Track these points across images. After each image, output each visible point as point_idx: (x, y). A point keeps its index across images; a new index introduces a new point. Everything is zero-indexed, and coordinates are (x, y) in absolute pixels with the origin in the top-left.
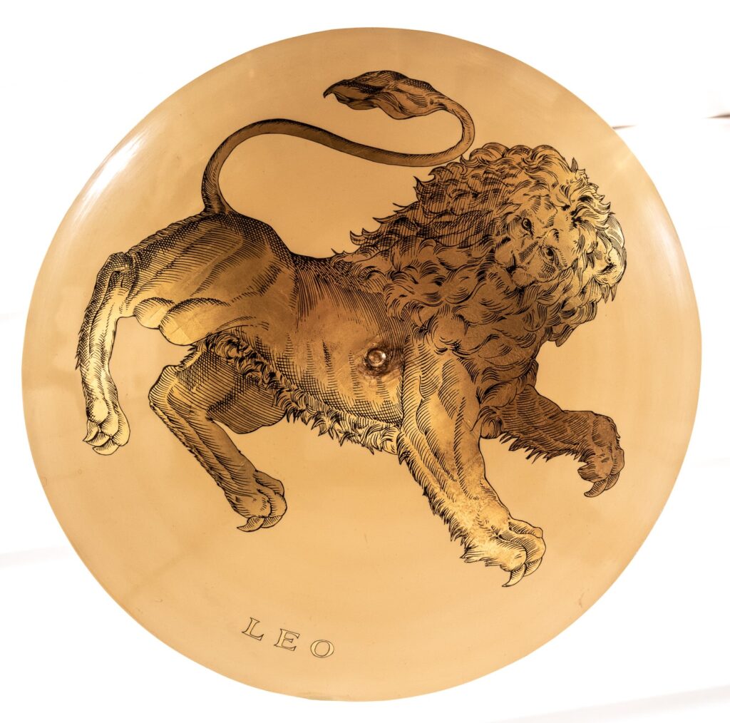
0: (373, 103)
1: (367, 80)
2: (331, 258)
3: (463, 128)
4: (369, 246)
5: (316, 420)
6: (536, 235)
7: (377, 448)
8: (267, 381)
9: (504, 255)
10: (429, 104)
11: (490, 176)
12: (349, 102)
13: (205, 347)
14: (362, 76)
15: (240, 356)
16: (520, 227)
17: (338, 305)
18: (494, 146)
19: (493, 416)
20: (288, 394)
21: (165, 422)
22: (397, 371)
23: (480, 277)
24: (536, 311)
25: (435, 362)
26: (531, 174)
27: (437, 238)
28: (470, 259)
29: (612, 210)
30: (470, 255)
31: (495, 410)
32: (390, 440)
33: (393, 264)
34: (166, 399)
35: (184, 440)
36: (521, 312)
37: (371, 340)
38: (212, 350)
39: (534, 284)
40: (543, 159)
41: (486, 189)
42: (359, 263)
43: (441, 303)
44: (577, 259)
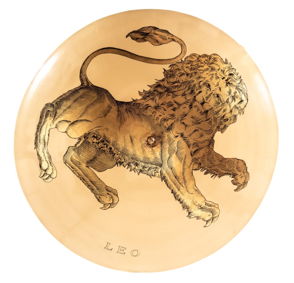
0: (145, 39)
1: (143, 30)
2: (131, 102)
3: (182, 48)
4: (146, 96)
5: (129, 165)
6: (212, 90)
7: (153, 176)
8: (109, 151)
9: (199, 98)
10: (168, 39)
11: (193, 67)
12: (137, 39)
13: (84, 139)
14: (141, 29)
15: (98, 142)
16: (206, 87)
17: (135, 120)
18: (194, 55)
19: (197, 161)
20: (117, 156)
21: (70, 169)
22: (159, 145)
23: (190, 107)
24: (213, 119)
25: (174, 141)
26: (209, 66)
27: (173, 92)
28: (186, 100)
29: (242, 78)
31: (198, 159)
32: (158, 172)
33: (156, 103)
34: (70, 160)
35: (78, 175)
36: (207, 120)
37: (148, 133)
38: (87, 140)
39: (212, 109)
40: (214, 59)
41: (192, 72)
42: (143, 103)
43: (175, 118)
44: (228, 99)
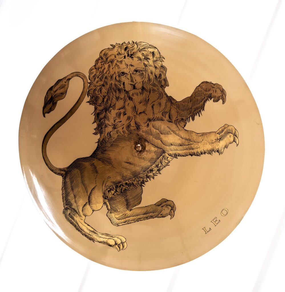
0: (55, 102)
1: (47, 100)
2: (98, 145)
3: (79, 77)
4: (101, 130)
5: (148, 177)
6: (128, 73)
7: (168, 163)
8: (127, 186)
9: (128, 87)
10: (65, 84)
11: (100, 77)
12: (51, 110)
13: (106, 200)
15: (115, 191)
16: (122, 76)
18: (91, 70)
19: (179, 120)
20: (135, 182)
21: (125, 224)
22: (146, 144)
23: (131, 99)
24: (152, 87)
25: (150, 130)
26: (107, 62)
28: (123, 99)
29: (135, 42)
30: (122, 99)
31: (177, 119)
32: (168, 157)
33: (111, 126)
34: (117, 220)
35: (134, 221)
36: (150, 92)
37: (132, 147)
38: (109, 198)
39: (144, 83)
40: (105, 55)
41: (103, 81)
42: (105, 137)
43: (132, 117)
44: (144, 63)
